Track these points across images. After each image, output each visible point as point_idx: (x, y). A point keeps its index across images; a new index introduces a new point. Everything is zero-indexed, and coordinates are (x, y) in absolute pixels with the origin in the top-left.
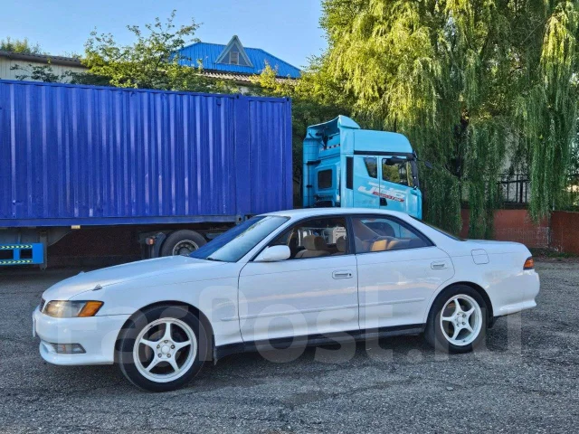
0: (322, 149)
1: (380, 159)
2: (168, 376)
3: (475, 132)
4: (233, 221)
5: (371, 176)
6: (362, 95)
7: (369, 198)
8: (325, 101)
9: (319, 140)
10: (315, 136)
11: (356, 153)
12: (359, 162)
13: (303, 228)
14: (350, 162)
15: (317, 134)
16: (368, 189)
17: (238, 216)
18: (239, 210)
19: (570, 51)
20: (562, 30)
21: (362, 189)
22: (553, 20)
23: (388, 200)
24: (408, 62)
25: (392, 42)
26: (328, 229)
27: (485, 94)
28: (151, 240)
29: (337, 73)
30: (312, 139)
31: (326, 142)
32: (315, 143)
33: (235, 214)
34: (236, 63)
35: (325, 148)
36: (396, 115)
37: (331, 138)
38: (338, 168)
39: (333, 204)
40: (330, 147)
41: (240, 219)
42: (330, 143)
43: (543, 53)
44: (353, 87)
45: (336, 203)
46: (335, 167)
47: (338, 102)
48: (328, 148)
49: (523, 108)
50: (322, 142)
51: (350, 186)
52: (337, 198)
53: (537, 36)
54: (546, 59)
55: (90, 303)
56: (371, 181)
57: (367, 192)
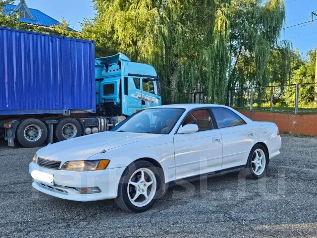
0: (104, 72)
1: (141, 78)
2: (141, 203)
3: (182, 67)
4: (61, 113)
5: (137, 88)
6: (122, 42)
7: (136, 101)
8: (100, 44)
9: (102, 67)
10: (100, 64)
11: (129, 75)
12: (131, 80)
13: (102, 117)
14: (126, 79)
15: (101, 63)
16: (136, 95)
17: (65, 110)
18: (65, 106)
19: (228, 28)
20: (223, 17)
21: (133, 95)
22: (219, 12)
23: (145, 101)
24: (150, 26)
25: (139, 14)
26: (114, 118)
27: (186, 47)
28: (10, 125)
29: (109, 29)
30: (99, 66)
31: (107, 67)
32: (100, 68)
33: (63, 109)
34: (23, 17)
35: (107, 71)
36: (145, 55)
37: (111, 66)
38: (118, 83)
39: (115, 104)
40: (111, 71)
41: (66, 112)
42: (110, 68)
43: (215, 28)
44: (118, 38)
45: (117, 103)
46: (116, 82)
47: (108, 45)
48: (109, 71)
49: (206, 55)
50: (105, 68)
51: (126, 93)
52: (118, 100)
53: (208, 19)
54: (216, 31)
55: (102, 161)
56: (138, 91)
57: (135, 97)
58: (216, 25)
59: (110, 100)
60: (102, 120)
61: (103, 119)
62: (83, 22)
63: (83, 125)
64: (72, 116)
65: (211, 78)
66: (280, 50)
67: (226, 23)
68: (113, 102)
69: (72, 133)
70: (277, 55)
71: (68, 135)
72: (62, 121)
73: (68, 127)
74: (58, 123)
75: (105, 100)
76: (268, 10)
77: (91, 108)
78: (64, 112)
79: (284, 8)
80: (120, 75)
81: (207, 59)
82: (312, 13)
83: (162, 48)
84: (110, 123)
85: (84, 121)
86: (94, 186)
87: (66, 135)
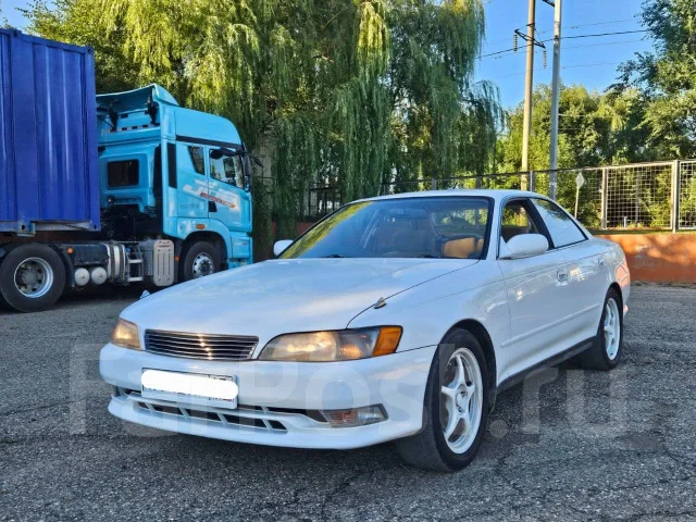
0: (105, 132)
1: (207, 149)
3: (290, 126)
4: (12, 230)
5: (197, 171)
7: (196, 201)
9: (101, 118)
11: (179, 138)
12: (182, 150)
13: (115, 242)
14: (172, 148)
16: (195, 188)
17: (21, 223)
18: (21, 213)
19: (387, 43)
20: (377, 18)
21: (187, 188)
22: (368, 6)
23: (217, 204)
24: (216, 26)
29: (111, 26)
31: (114, 119)
33: (16, 218)
35: (114, 129)
37: (125, 116)
38: (151, 159)
39: (142, 209)
40: (124, 129)
41: (23, 227)
42: (122, 122)
43: (360, 43)
44: (132, 49)
45: (146, 207)
46: (144, 156)
47: (107, 67)
48: (119, 129)
49: (343, 102)
50: (108, 120)
51: (173, 183)
52: (150, 201)
53: (340, 21)
54: (365, 48)
55: (384, 331)
56: (198, 178)
57: (193, 193)
58: (362, 36)
59: (127, 199)
60: (116, 250)
61: (119, 245)
62: (30, 9)
63: (70, 263)
64: (40, 237)
65: (351, 154)
66: (473, 102)
67: (383, 32)
68: (137, 206)
69: (40, 281)
70: (468, 114)
71: (29, 287)
72: (15, 251)
73: (29, 268)
74: (5, 256)
75: (113, 198)
76: (452, 15)
77: (88, 218)
78: (19, 227)
79: (482, 13)
80: (157, 138)
81: (345, 111)
82: (516, 31)
83: (245, 80)
84: (133, 257)
85: (70, 251)
86: (368, 403)
87: (23, 289)
